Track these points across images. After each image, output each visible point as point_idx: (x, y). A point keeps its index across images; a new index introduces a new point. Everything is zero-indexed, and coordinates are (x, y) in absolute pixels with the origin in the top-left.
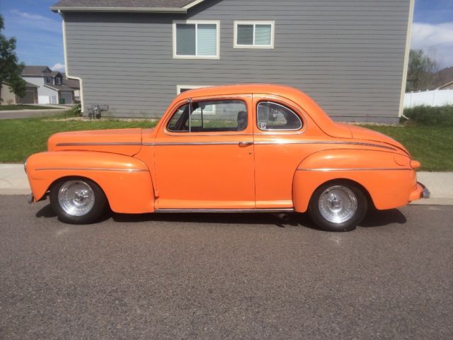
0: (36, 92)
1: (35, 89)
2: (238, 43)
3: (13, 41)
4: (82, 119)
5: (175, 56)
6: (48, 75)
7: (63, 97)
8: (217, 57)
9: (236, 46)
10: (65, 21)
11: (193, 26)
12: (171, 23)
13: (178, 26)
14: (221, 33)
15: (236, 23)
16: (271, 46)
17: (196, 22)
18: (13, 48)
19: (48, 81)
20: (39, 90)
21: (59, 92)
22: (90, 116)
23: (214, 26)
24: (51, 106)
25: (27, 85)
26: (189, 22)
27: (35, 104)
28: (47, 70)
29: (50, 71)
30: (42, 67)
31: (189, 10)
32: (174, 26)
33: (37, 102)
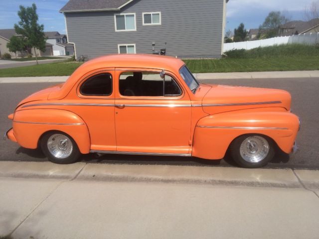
0: (52, 49)
1: (51, 46)
2: (145, 23)
3: (42, 26)
4: (76, 62)
5: (116, 30)
6: (58, 37)
7: (68, 51)
8: (135, 30)
9: (144, 24)
10: (66, 17)
11: (123, 16)
12: (113, 15)
13: (116, 16)
14: (137, 19)
15: (143, 14)
16: (160, 23)
17: (125, 14)
18: (43, 29)
19: (58, 41)
20: (53, 47)
21: (66, 48)
22: (79, 61)
23: (133, 15)
24: (61, 57)
25: (46, 45)
26: (121, 14)
27: (51, 56)
28: (58, 34)
29: (59, 35)
30: (55, 32)
31: (121, 9)
32: (115, 17)
33: (53, 54)
